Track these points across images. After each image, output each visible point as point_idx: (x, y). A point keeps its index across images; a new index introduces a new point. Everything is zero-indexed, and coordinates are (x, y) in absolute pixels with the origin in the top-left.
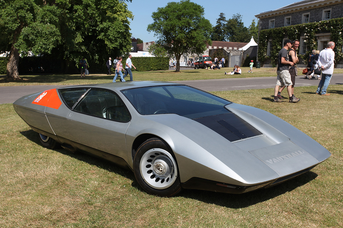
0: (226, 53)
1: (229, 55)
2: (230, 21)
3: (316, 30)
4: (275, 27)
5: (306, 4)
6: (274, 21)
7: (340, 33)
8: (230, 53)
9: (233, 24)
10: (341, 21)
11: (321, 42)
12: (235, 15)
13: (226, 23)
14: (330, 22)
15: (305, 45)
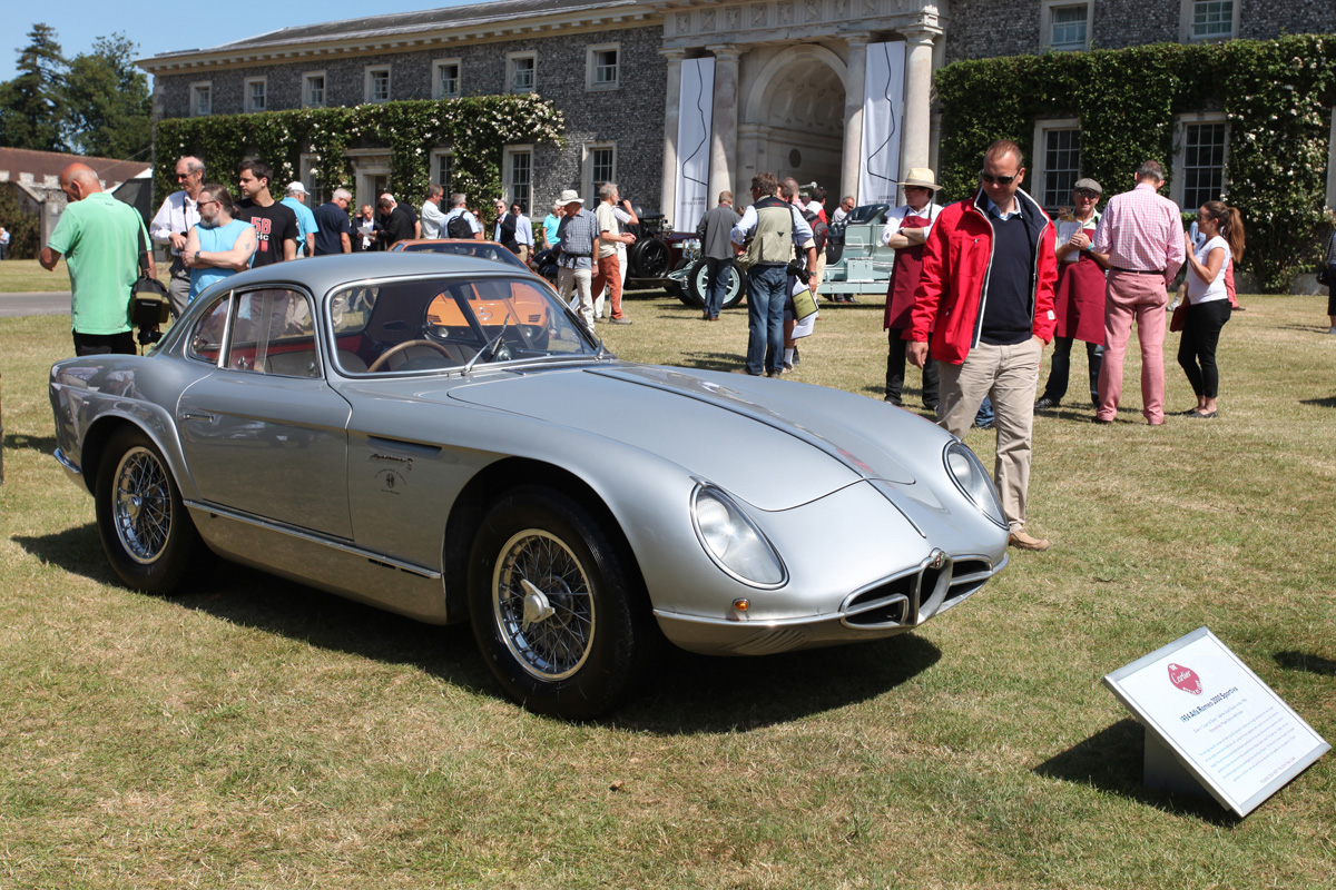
0: (31, 202)
1: (44, 208)
2: (80, 65)
3: (348, 136)
4: (213, 112)
5: (311, 39)
6: (207, 89)
7: (419, 151)
8: (48, 204)
9: (98, 77)
10: (419, 111)
11: (368, 176)
12: (105, 41)
13: (62, 70)
14: (386, 110)
15: (317, 185)
